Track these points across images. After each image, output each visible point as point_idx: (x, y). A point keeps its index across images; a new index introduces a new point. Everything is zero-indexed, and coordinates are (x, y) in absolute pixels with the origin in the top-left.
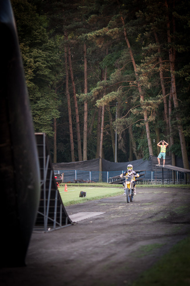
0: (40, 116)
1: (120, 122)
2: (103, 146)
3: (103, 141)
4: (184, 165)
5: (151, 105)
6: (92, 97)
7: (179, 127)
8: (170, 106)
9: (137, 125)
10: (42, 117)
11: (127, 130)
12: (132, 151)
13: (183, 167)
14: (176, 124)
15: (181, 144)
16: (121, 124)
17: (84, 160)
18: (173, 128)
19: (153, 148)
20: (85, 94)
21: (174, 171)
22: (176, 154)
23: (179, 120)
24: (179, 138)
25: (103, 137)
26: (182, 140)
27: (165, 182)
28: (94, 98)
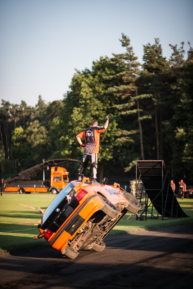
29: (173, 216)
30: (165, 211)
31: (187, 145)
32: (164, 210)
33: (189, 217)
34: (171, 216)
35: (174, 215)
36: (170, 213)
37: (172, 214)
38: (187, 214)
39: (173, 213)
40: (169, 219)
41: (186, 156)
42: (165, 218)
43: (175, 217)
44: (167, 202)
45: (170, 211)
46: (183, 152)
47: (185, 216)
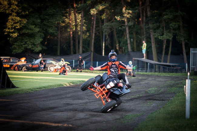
1: (108, 26)
2: (94, 43)
3: (95, 39)
4: (154, 58)
5: (130, 14)
7: (151, 30)
8: (144, 15)
9: (120, 28)
10: (50, 20)
11: (112, 32)
13: (152, 60)
15: (152, 43)
16: (108, 27)
17: (80, 53)
18: (146, 31)
19: (131, 46)
20: (83, 4)
22: (148, 50)
23: (151, 26)
24: (150, 38)
25: (95, 36)
26: (153, 40)
27: (139, 71)
28: (88, 8)
31: (10, 18)
33: (17, 87)
34: (0, 87)
35: (3, 86)
37: (1, 85)
38: (15, 85)
41: (9, 28)
43: (4, 88)
46: (6, 24)
47: (13, 87)
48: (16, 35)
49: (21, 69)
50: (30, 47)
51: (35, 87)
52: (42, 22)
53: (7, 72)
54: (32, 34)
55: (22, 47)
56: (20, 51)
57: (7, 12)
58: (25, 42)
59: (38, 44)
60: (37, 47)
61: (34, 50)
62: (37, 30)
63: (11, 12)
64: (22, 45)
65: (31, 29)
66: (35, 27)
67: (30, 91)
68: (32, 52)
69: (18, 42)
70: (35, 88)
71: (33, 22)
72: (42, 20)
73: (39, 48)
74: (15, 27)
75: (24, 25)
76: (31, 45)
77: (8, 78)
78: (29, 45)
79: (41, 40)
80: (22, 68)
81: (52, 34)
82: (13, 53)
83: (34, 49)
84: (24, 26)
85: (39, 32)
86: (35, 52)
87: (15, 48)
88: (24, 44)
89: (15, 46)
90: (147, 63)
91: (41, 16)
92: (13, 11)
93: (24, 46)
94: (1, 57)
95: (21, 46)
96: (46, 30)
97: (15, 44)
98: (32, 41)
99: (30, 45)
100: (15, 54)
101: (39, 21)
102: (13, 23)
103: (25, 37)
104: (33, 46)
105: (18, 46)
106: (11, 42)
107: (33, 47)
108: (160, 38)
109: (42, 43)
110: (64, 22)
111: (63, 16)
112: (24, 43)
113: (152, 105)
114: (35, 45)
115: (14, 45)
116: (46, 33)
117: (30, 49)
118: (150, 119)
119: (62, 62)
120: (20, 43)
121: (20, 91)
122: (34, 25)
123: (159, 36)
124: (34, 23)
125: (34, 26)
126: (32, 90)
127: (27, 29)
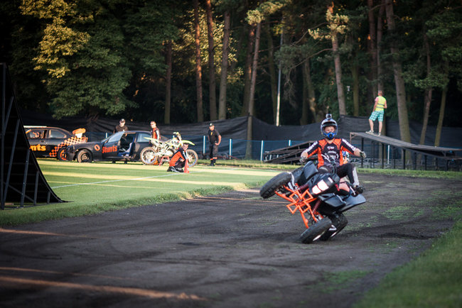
0: (144, 35)
1: (289, 53)
2: (256, 96)
3: (257, 86)
4: (402, 134)
5: (345, 24)
6: (240, 5)
7: (395, 65)
8: (379, 26)
9: (319, 59)
10: (146, 37)
11: (300, 68)
12: (308, 105)
13: (399, 138)
14: (390, 59)
15: (398, 97)
16: (291, 56)
17: (221, 119)
18: (383, 67)
19: (346, 102)
21: (383, 144)
22: (388, 115)
23: (395, 53)
24: (394, 85)
25: (257, 78)
26: (399, 89)
27: (365, 164)
28: (242, 7)
29: (27, 201)
30: (9, 188)
31: (49, 29)
32: (4, 185)
33: (64, 202)
34: (23, 199)
35: (28, 198)
36: (19, 192)
37: (23, 194)
38: (58, 196)
39: (26, 194)
40: (18, 206)
41: (46, 56)
42: (6, 204)
43: (30, 202)
44: (13, 165)
45: (20, 188)
46: (37, 45)
47: (55, 199)
48: (61, 72)
49: (74, 155)
50: (97, 101)
51: (107, 201)
52: (127, 41)
53: (40, 162)
54: (103, 70)
55: (78, 102)
56: (71, 112)
57: (42, 14)
58: (85, 90)
59: (117, 96)
60: (115, 104)
61: (106, 110)
62: (115, 59)
63: (50, 16)
64: (76, 98)
65: (100, 58)
66: (109, 53)
67: (96, 210)
68: (102, 113)
69: (68, 89)
70: (107, 204)
71: (106, 40)
72: (128, 36)
73: (119, 106)
74: (60, 52)
75: (83, 48)
76: (100, 97)
77: (42, 178)
78: (94, 98)
79: (124, 84)
80: (77, 153)
81: (152, 72)
82: (54, 116)
83: (106, 107)
84: (84, 51)
85: (119, 65)
86: (109, 114)
87: (60, 105)
88: (83, 95)
89: (61, 100)
90: (385, 146)
91: (125, 26)
92: (55, 14)
93: (81, 99)
94: (25, 127)
95: (75, 101)
96: (138, 60)
97: (61, 93)
98: (102, 86)
99: (97, 97)
100: (59, 118)
101: (120, 37)
102: (55, 43)
103: (84, 77)
104: (104, 99)
105: (68, 98)
106: (49, 90)
107: (103, 103)
108: (416, 85)
109: (127, 93)
110: (181, 41)
111: (181, 26)
112: (83, 92)
113: (396, 250)
114: (108, 97)
115: (57, 96)
116: (137, 69)
117: (96, 107)
118: (390, 284)
119: (174, 139)
120: (72, 92)
121: (70, 209)
122: (107, 47)
123: (415, 78)
124: (107, 44)
125: (108, 50)
126: (100, 209)
127: (91, 57)
